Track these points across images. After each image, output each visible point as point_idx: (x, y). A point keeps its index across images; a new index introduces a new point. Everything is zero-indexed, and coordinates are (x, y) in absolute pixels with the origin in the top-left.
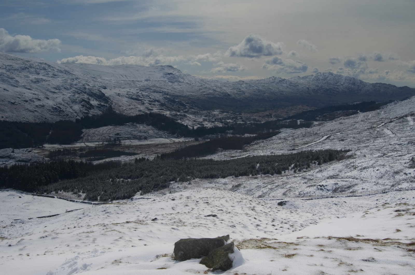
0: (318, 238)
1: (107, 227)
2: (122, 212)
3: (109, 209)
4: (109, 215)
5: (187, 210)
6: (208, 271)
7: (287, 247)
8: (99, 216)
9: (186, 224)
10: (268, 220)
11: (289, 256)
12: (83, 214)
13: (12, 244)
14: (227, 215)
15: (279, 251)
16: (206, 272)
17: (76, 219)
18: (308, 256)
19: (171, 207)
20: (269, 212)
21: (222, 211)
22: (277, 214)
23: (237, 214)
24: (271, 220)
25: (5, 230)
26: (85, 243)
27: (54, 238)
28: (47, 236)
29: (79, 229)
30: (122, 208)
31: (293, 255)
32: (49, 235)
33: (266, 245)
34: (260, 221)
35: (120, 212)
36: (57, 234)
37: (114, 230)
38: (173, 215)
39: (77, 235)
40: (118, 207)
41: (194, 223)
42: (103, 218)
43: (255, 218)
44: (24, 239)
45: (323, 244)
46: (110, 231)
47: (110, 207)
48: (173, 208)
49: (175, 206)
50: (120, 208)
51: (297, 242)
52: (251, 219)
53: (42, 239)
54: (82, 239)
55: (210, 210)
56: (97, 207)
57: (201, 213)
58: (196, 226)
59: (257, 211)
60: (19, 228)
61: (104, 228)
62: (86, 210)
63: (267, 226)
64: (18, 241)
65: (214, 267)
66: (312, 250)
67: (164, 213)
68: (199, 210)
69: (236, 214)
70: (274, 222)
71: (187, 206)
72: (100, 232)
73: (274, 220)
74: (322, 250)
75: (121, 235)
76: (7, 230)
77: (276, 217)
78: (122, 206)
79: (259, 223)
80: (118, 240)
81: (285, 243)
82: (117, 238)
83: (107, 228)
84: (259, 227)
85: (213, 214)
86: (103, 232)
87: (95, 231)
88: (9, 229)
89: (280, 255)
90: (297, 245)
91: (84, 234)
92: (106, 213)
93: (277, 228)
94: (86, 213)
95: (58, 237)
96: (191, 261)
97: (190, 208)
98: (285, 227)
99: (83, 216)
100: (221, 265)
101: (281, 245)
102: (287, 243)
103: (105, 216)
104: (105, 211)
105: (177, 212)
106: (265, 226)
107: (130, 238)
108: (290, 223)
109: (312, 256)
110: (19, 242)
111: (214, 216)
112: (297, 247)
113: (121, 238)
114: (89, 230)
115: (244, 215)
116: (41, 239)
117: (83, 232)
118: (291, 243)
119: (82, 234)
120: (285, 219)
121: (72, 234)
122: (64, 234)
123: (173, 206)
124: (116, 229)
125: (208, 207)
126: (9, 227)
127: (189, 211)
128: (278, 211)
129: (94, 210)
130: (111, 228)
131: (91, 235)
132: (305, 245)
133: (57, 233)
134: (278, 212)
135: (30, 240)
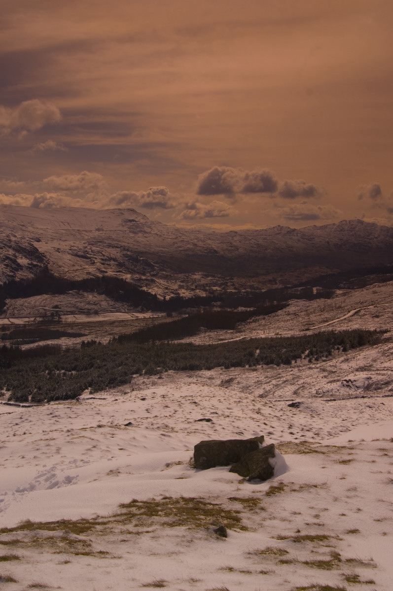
0: (377, 440)
1: (73, 433)
2: (76, 415)
3: (57, 411)
4: (57, 420)
5: (167, 412)
6: (244, 480)
7: (339, 452)
8: (44, 422)
9: (175, 430)
10: (284, 426)
11: (344, 462)
12: (21, 418)
14: (225, 419)
15: (329, 456)
16: (240, 482)
18: (369, 462)
19: (146, 409)
20: (281, 416)
21: (217, 414)
22: (292, 418)
23: (240, 418)
24: (288, 427)
26: (46, 453)
29: (32, 436)
30: (75, 410)
31: (349, 461)
33: (310, 450)
34: (273, 427)
36: (3, 442)
37: (83, 437)
38: (149, 420)
39: (33, 444)
40: (69, 409)
41: (186, 428)
42: (50, 424)
43: (265, 424)
45: (385, 448)
46: (77, 438)
47: (58, 408)
49: (150, 408)
50: (73, 410)
51: (351, 445)
52: (259, 425)
54: (41, 448)
55: (199, 413)
57: (188, 416)
58: (191, 432)
59: (264, 415)
61: (69, 433)
62: (24, 413)
63: (283, 434)
65: (250, 476)
66: (372, 455)
67: (136, 417)
68: (184, 413)
69: (237, 418)
70: (293, 429)
71: (167, 407)
72: (65, 439)
73: (291, 426)
74: (386, 455)
75: (94, 443)
77: (292, 422)
78: (75, 407)
79: (271, 430)
80: (92, 449)
81: (335, 447)
82: (90, 447)
84: (272, 436)
85: (207, 418)
86: (68, 439)
87: (57, 438)
89: (331, 461)
90: (352, 449)
91: (43, 442)
92: (53, 417)
93: (297, 437)
94: (25, 417)
95: (5, 445)
96: (217, 469)
97: (171, 409)
98: (307, 436)
99: (20, 420)
100: (260, 473)
101: (330, 449)
102: (338, 447)
103: (52, 421)
104: (51, 414)
105: (154, 415)
106: (280, 434)
107: (108, 447)
108: (314, 430)
109: (373, 462)
111: (208, 420)
112: (352, 451)
113: (94, 447)
114: (47, 437)
115: (248, 419)
117: (39, 439)
118: (342, 447)
119: (39, 442)
120: (305, 426)
121: (24, 442)
122: (13, 441)
123: (148, 408)
124: (86, 436)
125: (197, 409)
127: (171, 414)
128: (293, 414)
129: (35, 413)
130: (78, 434)
131: (52, 443)
132: (362, 450)
134: (294, 416)
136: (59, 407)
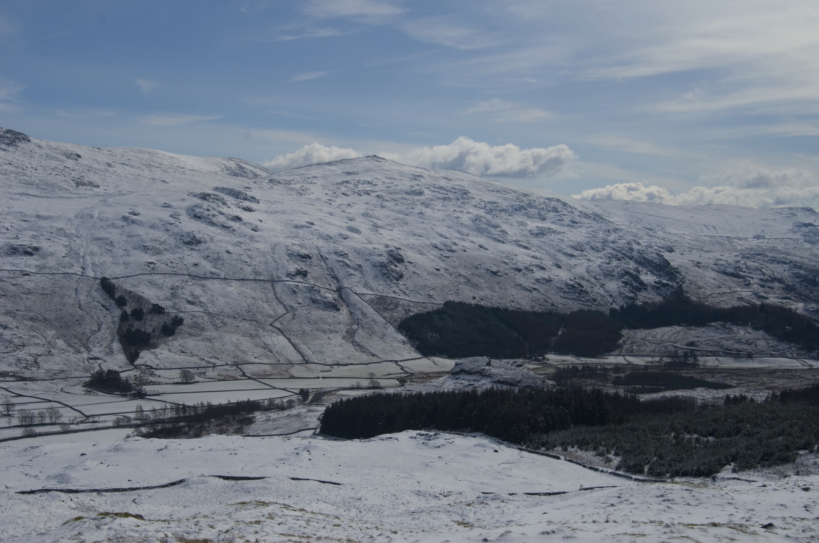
1: (674, 530)
2: (697, 502)
3: (671, 493)
4: (670, 505)
8: (651, 506)
12: (619, 497)
13: (489, 539)
17: (603, 505)
19: (803, 505)
25: (470, 510)
27: (568, 537)
28: (554, 532)
29: (616, 526)
30: (697, 495)
32: (558, 530)
35: (693, 502)
36: (573, 530)
37: (687, 537)
38: (805, 523)
39: (613, 538)
40: (689, 492)
42: (658, 510)
44: (510, 532)
46: (678, 538)
48: (806, 507)
49: (810, 504)
50: (693, 493)
53: (546, 536)
56: (646, 486)
60: (496, 510)
61: (667, 530)
62: (625, 491)
64: (500, 534)
67: (787, 516)
72: (659, 537)
76: (473, 510)
78: (697, 489)
83: (672, 532)
87: (649, 535)
88: (478, 509)
91: (627, 537)
92: (664, 501)
94: (624, 497)
95: (575, 535)
99: (618, 500)
103: (661, 507)
104: (662, 496)
105: (816, 516)
110: (502, 535)
114: (636, 531)
116: (543, 536)
117: (624, 532)
119: (622, 537)
121: (602, 534)
122: (587, 531)
123: (807, 503)
124: (691, 536)
126: (477, 506)
130: (680, 533)
131: (640, 540)
133: (575, 528)
135: (523, 534)
136: (673, 488)
